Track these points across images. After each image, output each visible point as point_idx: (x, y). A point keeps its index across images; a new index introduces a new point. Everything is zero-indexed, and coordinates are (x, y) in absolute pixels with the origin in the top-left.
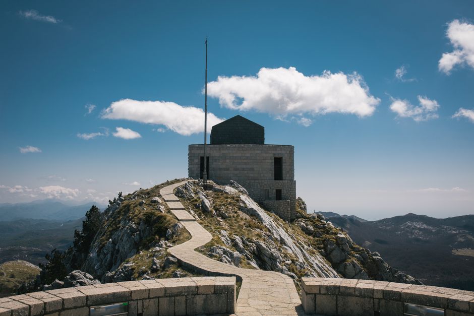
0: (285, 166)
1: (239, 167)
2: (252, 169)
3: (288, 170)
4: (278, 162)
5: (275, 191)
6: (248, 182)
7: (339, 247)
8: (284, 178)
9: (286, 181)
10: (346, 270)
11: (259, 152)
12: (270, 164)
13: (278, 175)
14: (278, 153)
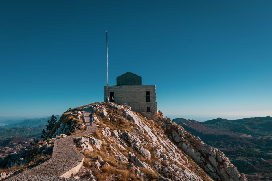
0: (151, 96)
1: (129, 96)
2: (135, 97)
3: (153, 97)
4: (148, 93)
5: (147, 108)
6: (134, 103)
7: (179, 134)
8: (151, 101)
9: (152, 103)
10: (183, 146)
11: (138, 89)
12: (144, 95)
13: (148, 100)
14: (148, 89)
